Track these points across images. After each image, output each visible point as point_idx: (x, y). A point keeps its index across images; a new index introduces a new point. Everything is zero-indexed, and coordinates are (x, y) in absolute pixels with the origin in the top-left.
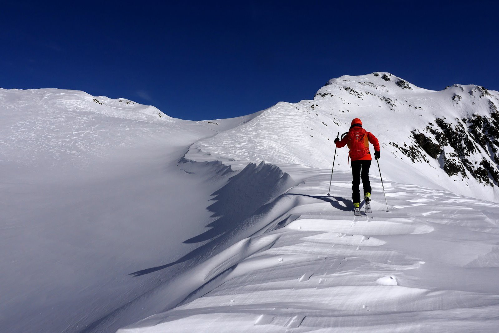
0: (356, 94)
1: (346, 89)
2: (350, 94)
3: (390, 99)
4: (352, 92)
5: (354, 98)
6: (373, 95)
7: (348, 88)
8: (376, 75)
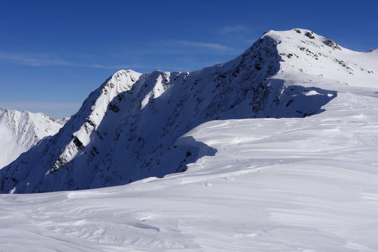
0: (313, 55)
1: (301, 49)
2: (307, 54)
3: (343, 62)
4: (308, 53)
5: (311, 58)
6: (325, 56)
7: (303, 48)
8: (298, 32)
